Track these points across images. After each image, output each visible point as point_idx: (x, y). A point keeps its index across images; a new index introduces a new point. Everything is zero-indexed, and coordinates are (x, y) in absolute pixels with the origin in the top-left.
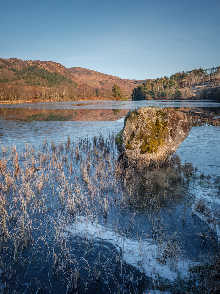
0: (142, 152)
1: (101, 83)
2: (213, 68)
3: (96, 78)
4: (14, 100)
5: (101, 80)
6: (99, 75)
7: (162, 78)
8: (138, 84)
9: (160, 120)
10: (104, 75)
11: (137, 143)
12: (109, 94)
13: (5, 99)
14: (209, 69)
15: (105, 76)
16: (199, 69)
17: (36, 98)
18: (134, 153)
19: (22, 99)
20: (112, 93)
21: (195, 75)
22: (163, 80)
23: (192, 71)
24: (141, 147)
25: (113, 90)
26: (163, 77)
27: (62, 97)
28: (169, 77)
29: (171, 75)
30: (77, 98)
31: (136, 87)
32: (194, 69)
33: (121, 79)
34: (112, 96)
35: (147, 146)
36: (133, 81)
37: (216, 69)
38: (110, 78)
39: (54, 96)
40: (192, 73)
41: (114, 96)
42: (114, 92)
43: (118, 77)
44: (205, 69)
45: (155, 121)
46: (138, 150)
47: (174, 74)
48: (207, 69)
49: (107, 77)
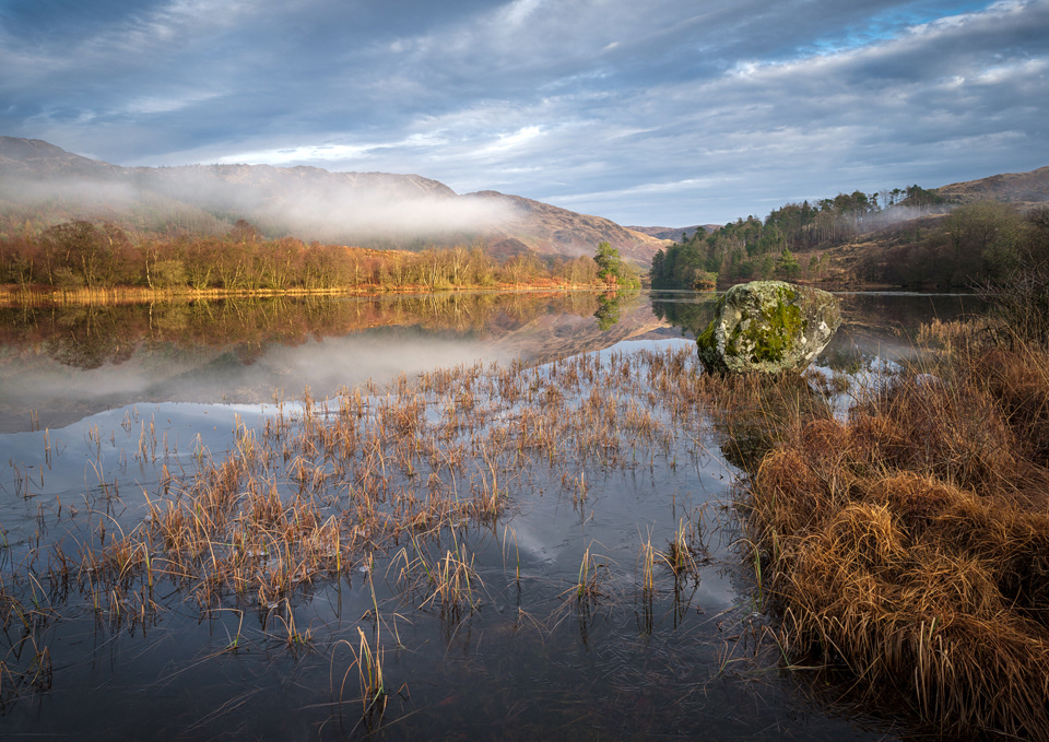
0: (755, 360)
1: (559, 237)
2: (896, 191)
3: (544, 221)
4: (317, 286)
5: (560, 229)
6: (552, 215)
7: (740, 221)
8: (669, 241)
9: (785, 305)
10: (568, 213)
11: (745, 345)
12: (586, 269)
13: (293, 284)
14: (884, 194)
15: (571, 217)
16: (855, 194)
17: (378, 283)
18: (739, 361)
19: (340, 283)
20: (595, 267)
21: (841, 213)
22: (744, 228)
23: (830, 201)
24: (752, 352)
25: (596, 259)
26: (745, 219)
27: (451, 277)
28: (763, 220)
29: (769, 214)
30: (494, 282)
31: (664, 251)
32: (837, 195)
33: (617, 226)
34: (593, 275)
35: (764, 349)
36: (653, 232)
37: (905, 195)
38: (586, 223)
39: (427, 277)
40: (832, 207)
41: (600, 277)
42: (600, 264)
43: (609, 221)
44: (872, 194)
45: (776, 305)
46: (748, 357)
47: (778, 210)
48: (876, 195)
49: (576, 220)
